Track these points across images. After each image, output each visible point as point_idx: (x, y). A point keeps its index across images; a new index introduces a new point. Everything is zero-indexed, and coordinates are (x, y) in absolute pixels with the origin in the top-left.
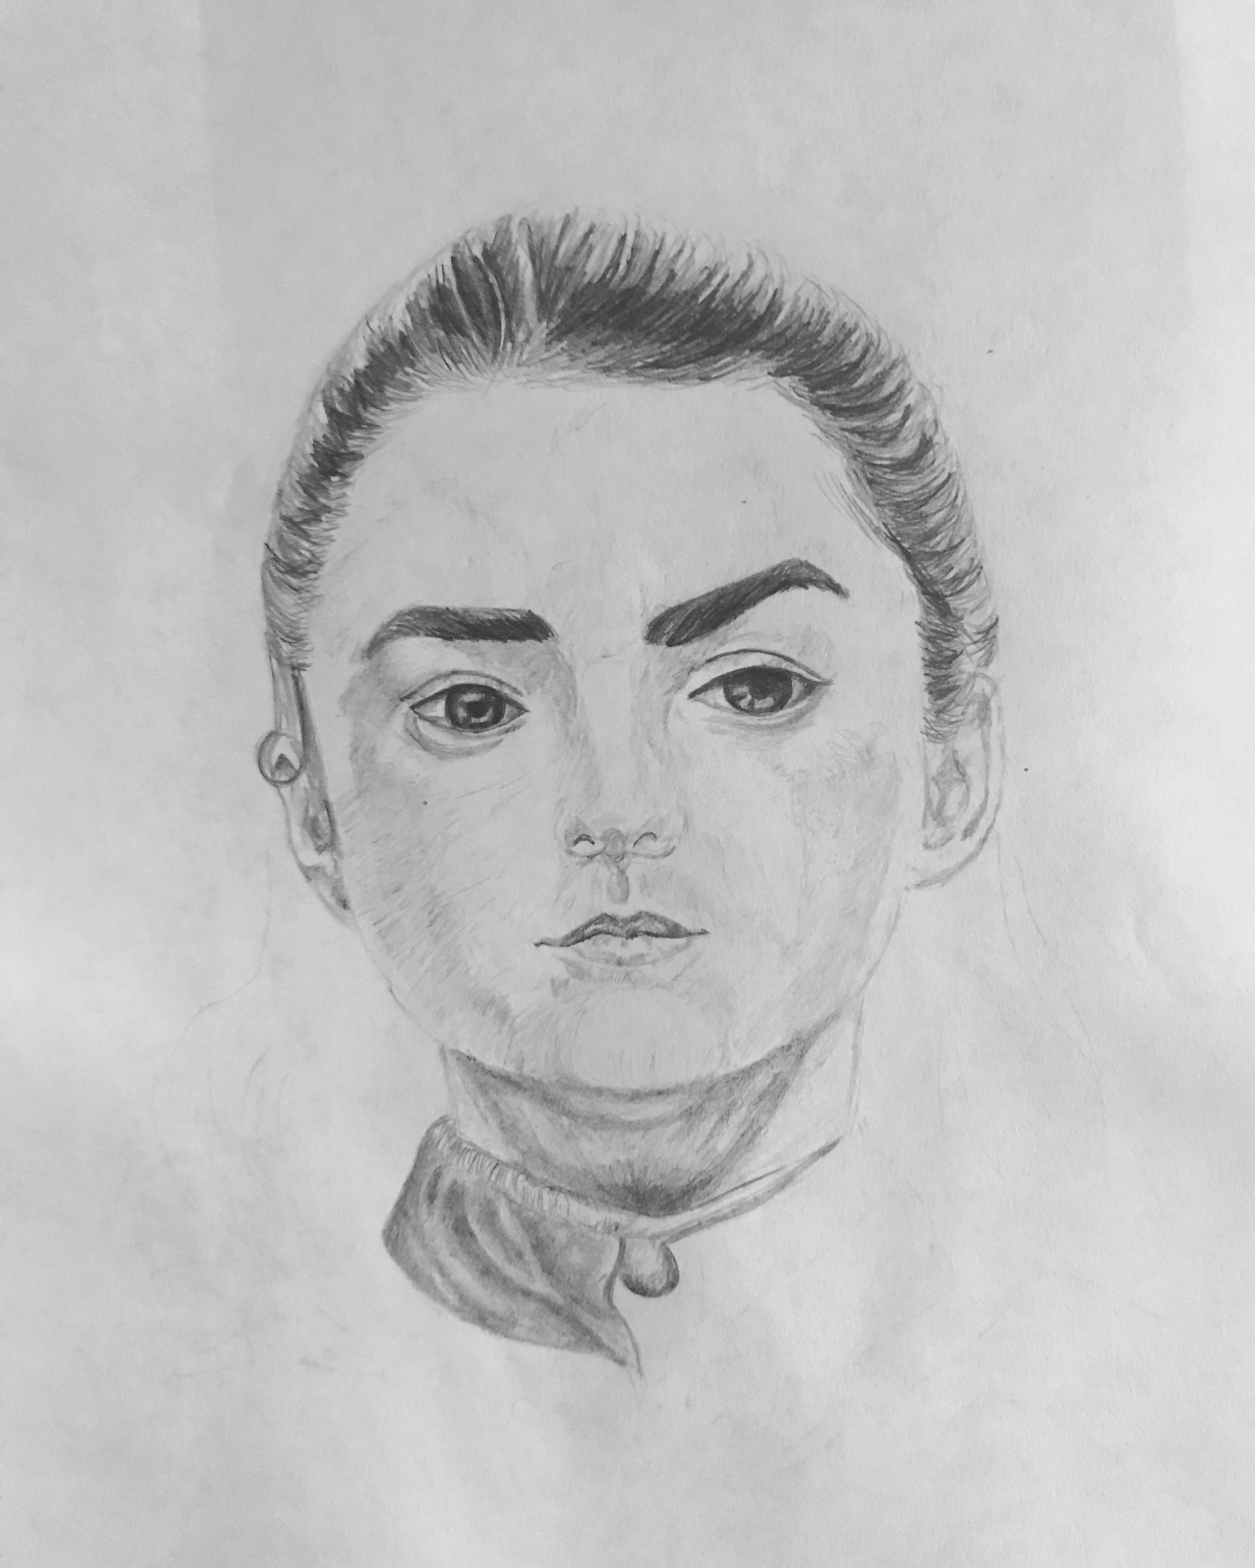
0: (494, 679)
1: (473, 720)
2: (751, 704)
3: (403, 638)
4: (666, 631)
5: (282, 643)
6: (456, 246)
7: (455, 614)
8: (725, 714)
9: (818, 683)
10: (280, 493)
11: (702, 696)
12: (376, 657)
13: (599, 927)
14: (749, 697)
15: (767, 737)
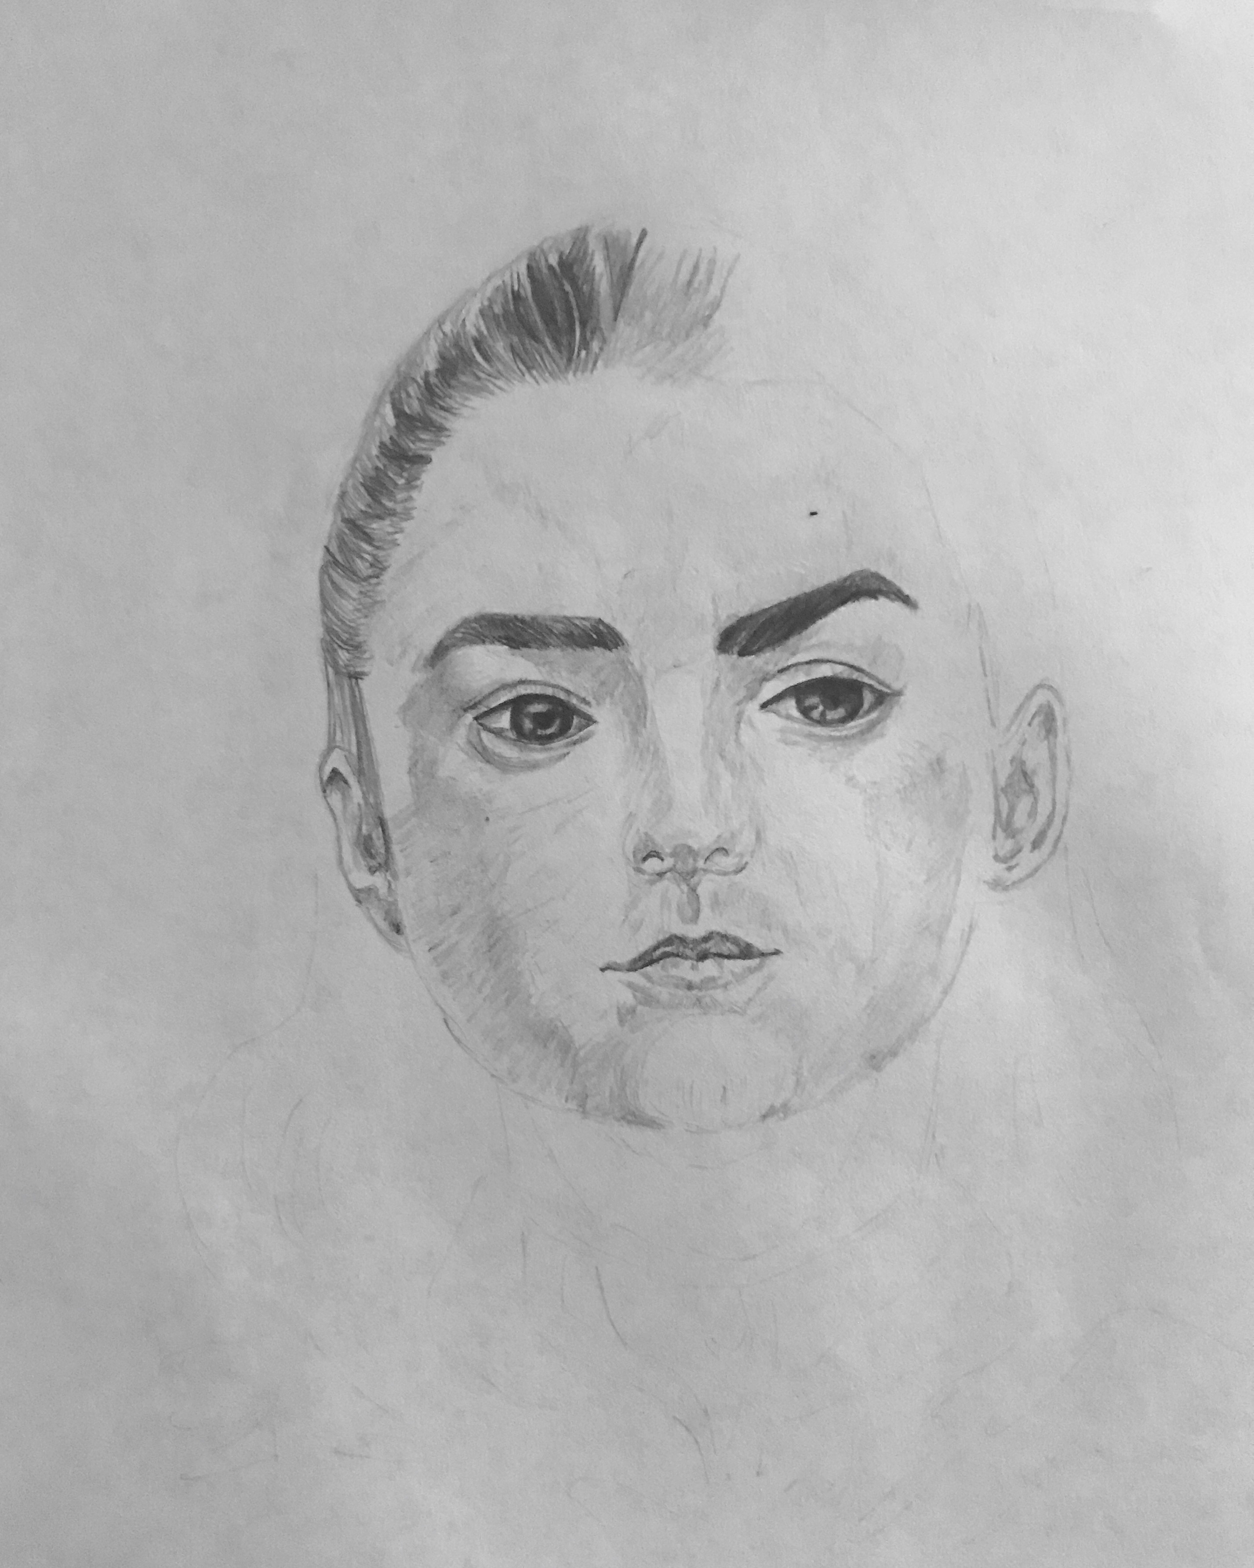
1: (539, 732)
2: (823, 714)
3: (468, 646)
5: (340, 652)
6: (532, 256)
7: (523, 621)
8: (797, 726)
9: (888, 695)
10: (343, 495)
12: (439, 666)
13: (668, 949)
14: (821, 708)
15: (839, 748)
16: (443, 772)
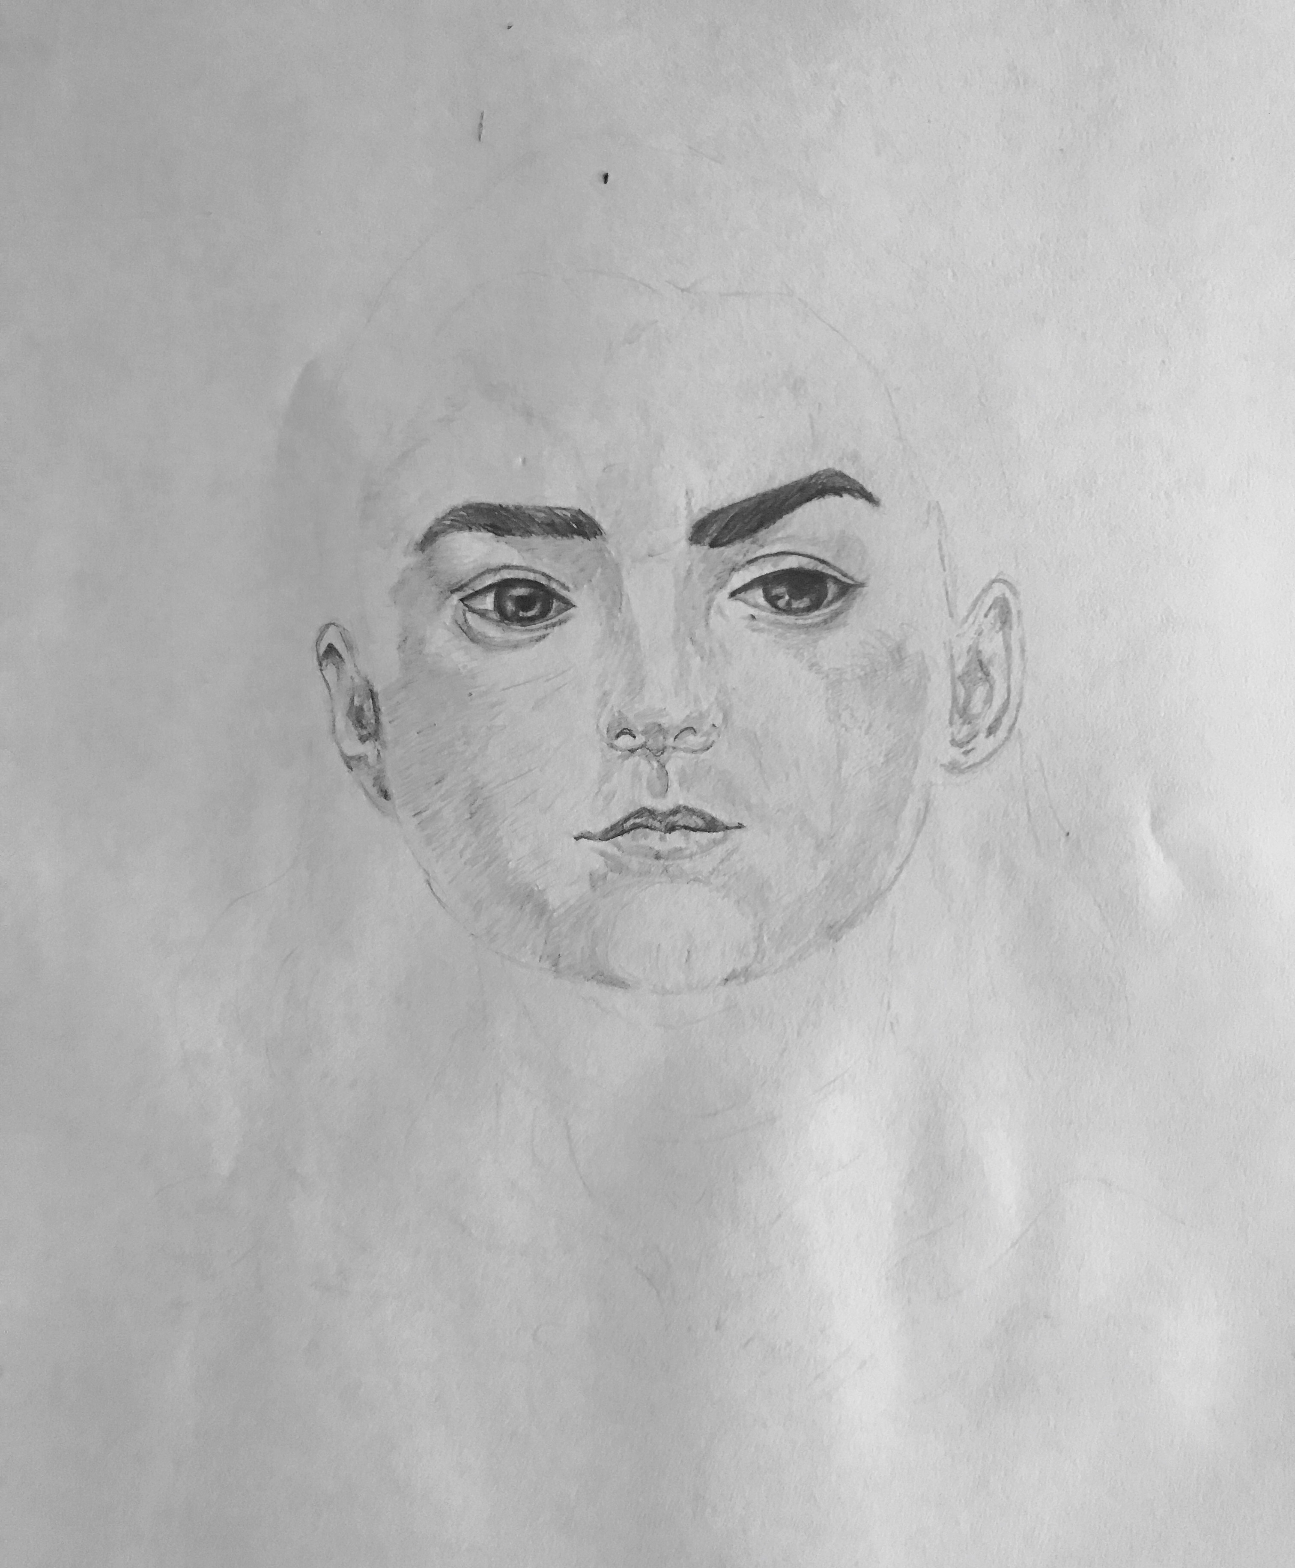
0: (544, 574)
1: (521, 614)
2: (789, 603)
3: (456, 532)
4: (709, 533)
11: (742, 595)
16: (430, 649)
